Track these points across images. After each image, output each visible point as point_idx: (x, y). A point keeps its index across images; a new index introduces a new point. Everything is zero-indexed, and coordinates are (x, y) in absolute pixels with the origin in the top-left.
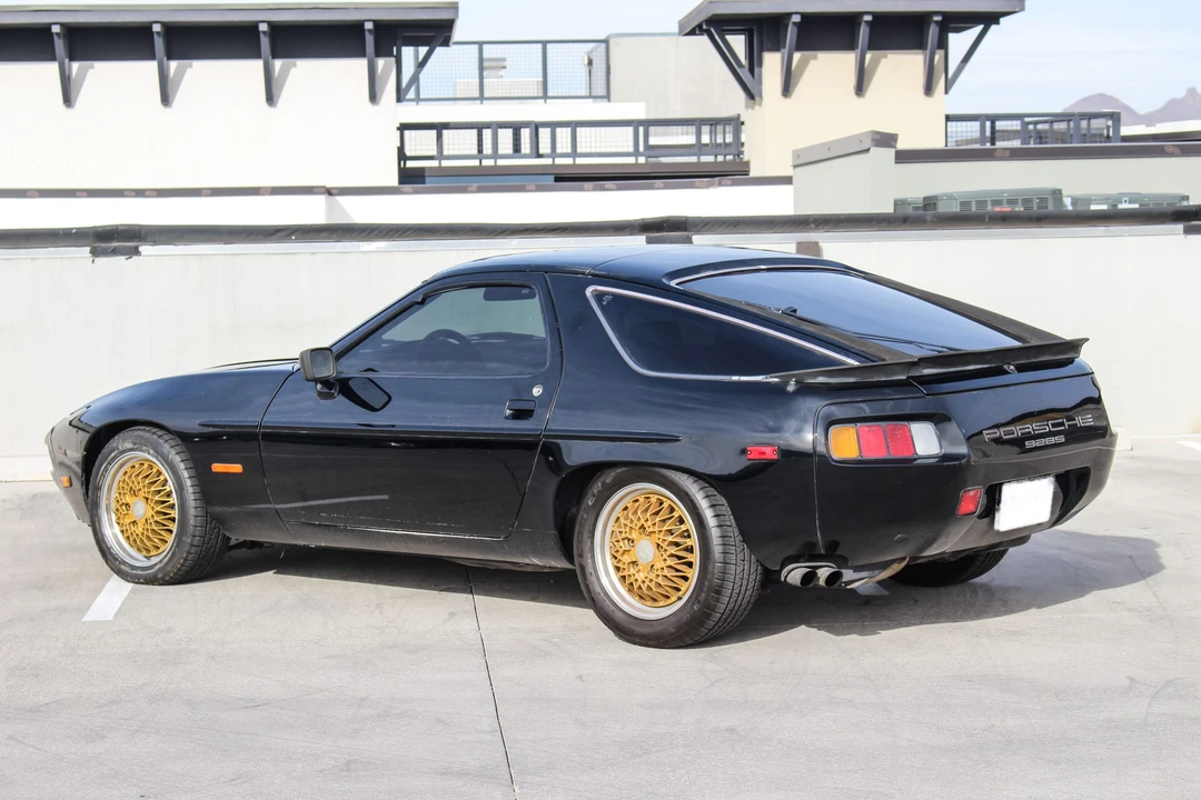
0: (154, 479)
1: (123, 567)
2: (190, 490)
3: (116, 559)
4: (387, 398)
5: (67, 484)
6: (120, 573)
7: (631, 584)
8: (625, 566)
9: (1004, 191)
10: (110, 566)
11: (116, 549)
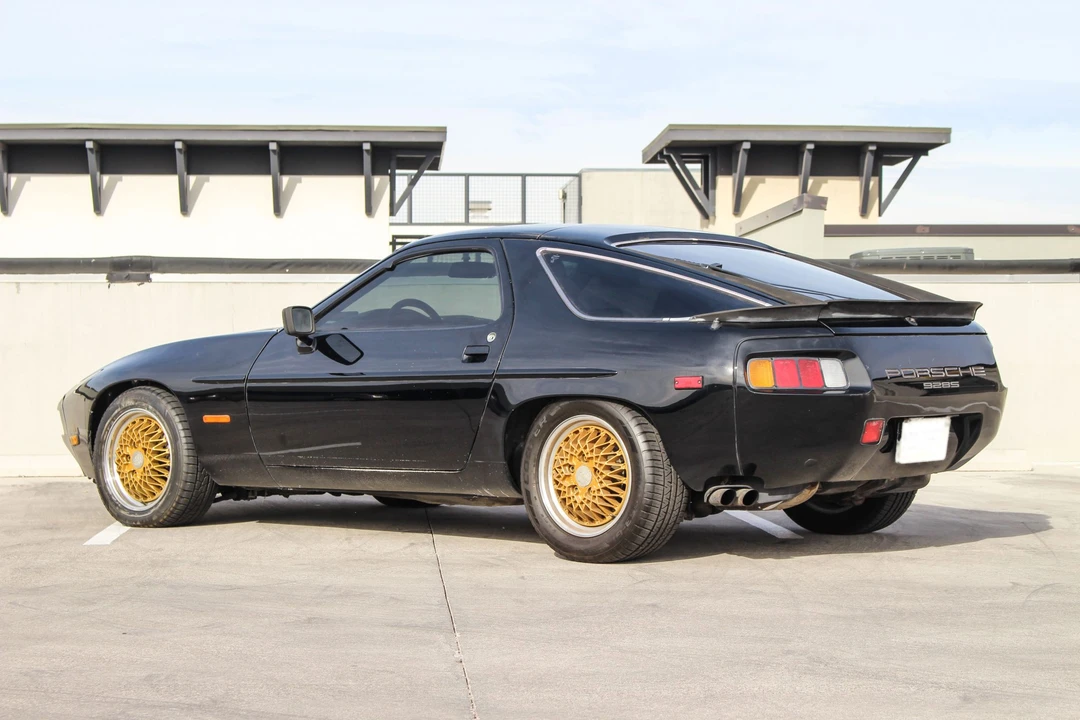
0: (151, 431)
1: (122, 512)
2: (184, 440)
3: (117, 505)
4: (360, 354)
5: (75, 442)
6: (119, 517)
7: (571, 506)
8: (566, 490)
9: (921, 250)
10: (111, 512)
11: (117, 496)
